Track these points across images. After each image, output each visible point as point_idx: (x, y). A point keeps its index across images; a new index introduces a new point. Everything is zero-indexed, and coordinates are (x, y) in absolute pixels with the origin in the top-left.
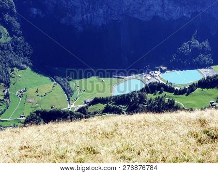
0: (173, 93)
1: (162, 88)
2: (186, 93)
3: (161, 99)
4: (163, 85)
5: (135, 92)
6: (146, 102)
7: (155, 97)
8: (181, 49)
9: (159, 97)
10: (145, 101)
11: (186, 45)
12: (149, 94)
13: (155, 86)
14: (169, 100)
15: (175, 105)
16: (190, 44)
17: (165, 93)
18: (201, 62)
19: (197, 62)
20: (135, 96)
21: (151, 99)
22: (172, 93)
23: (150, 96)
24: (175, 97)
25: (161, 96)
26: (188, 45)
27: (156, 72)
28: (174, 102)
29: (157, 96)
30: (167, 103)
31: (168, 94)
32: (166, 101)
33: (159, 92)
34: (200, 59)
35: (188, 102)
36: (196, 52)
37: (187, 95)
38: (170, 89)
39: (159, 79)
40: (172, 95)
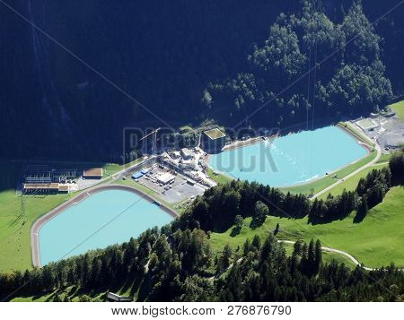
0: (306, 218)
1: (261, 205)
2: (354, 213)
3: (267, 248)
4: (263, 193)
5: (154, 231)
6: (208, 266)
7: (239, 241)
9: (256, 241)
10: (205, 262)
12: (214, 235)
14: (297, 246)
15: (325, 261)
16: (300, 31)
17: (272, 221)
20: (159, 249)
21: (227, 252)
22: (301, 217)
23: (217, 242)
24: (321, 233)
26: (294, 37)
28: (318, 251)
29: (247, 235)
30: (293, 260)
31: (286, 223)
32: (289, 252)
33: (249, 220)
34: (344, 82)
35: (368, 245)
37: (358, 219)
39: (202, 176)
40: (302, 224)
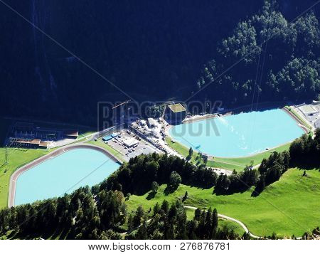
0: (212, 189)
1: (175, 175)
2: (253, 188)
3: (173, 212)
4: (176, 164)
5: (85, 190)
6: (122, 223)
7: (152, 203)
8: (229, 45)
9: (165, 204)
10: (121, 220)
11: (246, 29)
12: (133, 197)
13: (152, 166)
14: (197, 212)
15: (220, 227)
16: (258, 26)
17: (183, 188)
18: (298, 84)
19: (284, 85)
20: (86, 204)
21: (140, 212)
22: (208, 187)
23: (135, 203)
24: (222, 203)
25: (170, 199)
26: (252, 31)
27: (152, 121)
28: (215, 217)
29: (158, 201)
30: (192, 223)
31: (193, 192)
32: (190, 216)
33: (164, 187)
34: (292, 72)
35: (259, 216)
36: (277, 50)
37: (255, 194)
38: (201, 177)
39: (162, 143)
40: (208, 194)
